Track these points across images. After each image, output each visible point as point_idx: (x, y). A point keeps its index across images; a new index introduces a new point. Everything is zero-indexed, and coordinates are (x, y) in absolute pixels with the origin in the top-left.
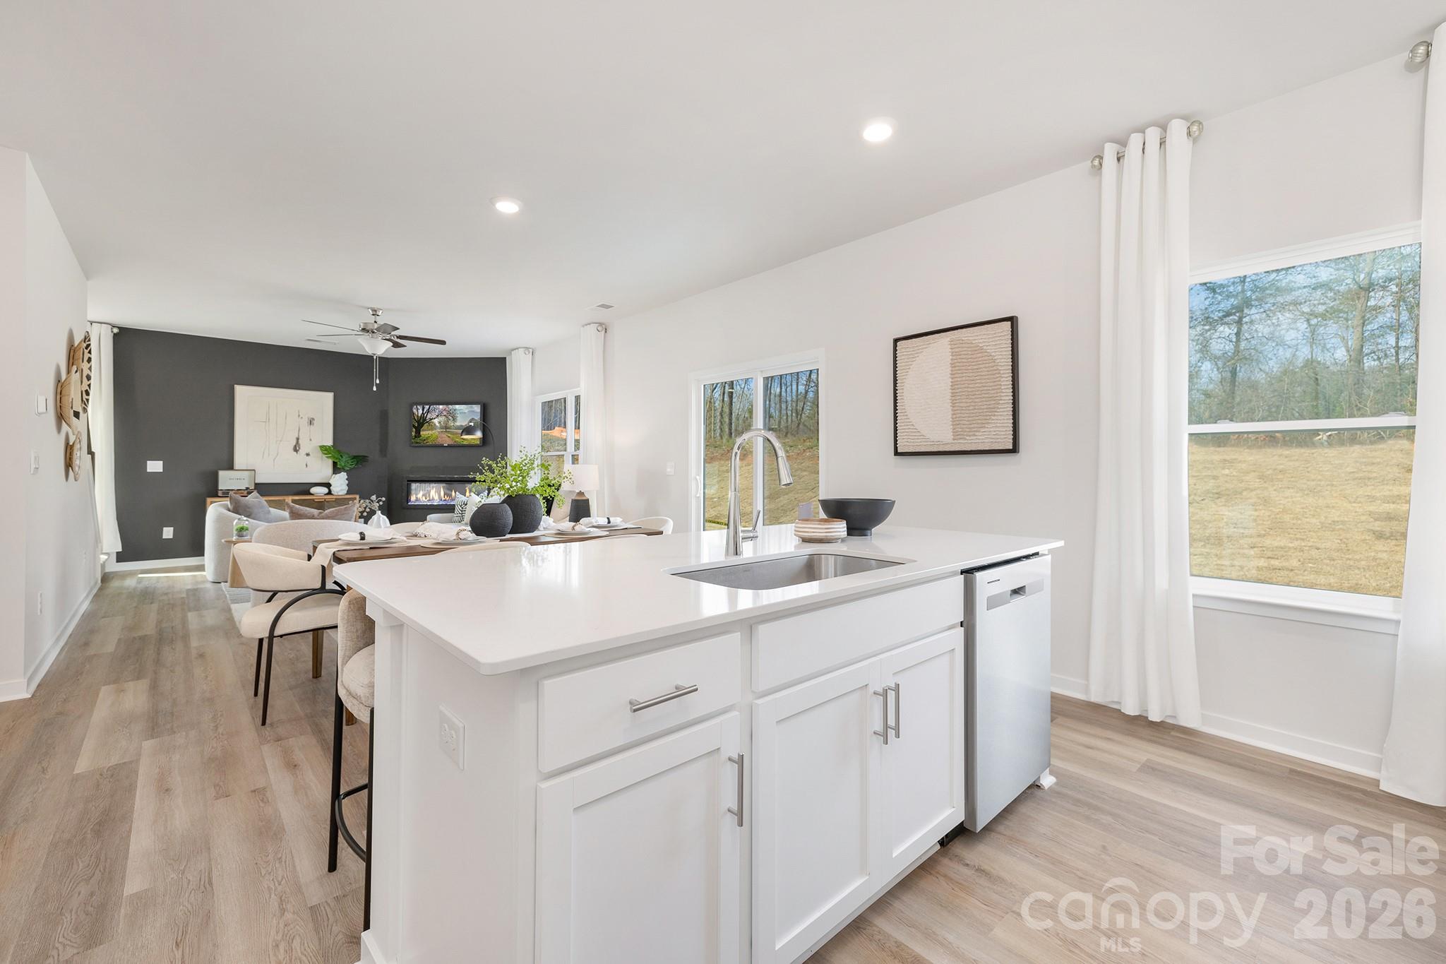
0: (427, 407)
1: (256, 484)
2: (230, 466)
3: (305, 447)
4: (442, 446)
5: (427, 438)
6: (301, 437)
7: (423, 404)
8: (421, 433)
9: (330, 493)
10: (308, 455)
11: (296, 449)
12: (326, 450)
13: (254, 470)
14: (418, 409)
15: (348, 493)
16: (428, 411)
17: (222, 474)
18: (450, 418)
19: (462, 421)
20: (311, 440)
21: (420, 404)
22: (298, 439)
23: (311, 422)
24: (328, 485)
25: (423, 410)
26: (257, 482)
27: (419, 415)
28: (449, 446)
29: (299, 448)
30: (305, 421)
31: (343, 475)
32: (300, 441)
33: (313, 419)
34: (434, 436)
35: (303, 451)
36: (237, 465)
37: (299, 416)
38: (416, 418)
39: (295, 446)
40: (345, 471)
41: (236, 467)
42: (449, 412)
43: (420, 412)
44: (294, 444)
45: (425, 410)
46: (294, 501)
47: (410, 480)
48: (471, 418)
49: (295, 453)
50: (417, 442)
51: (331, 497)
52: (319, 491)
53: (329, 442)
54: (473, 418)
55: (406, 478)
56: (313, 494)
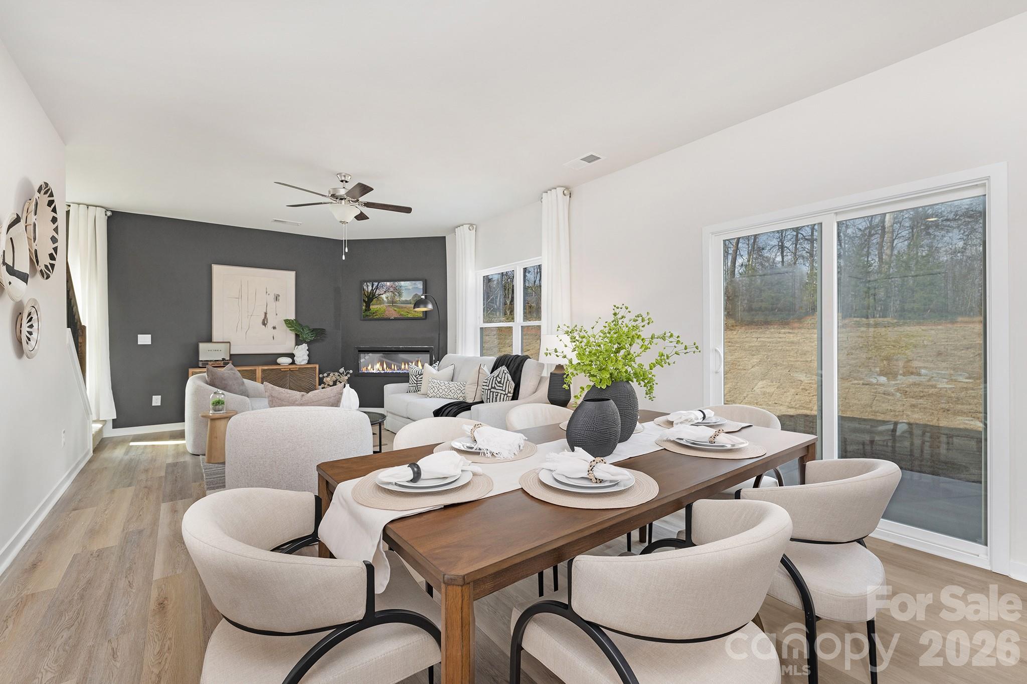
0: (376, 284)
1: (231, 355)
2: (209, 340)
3: (271, 322)
4: (389, 319)
5: (376, 312)
6: (268, 312)
7: (372, 282)
8: (371, 307)
9: (293, 363)
10: (274, 328)
11: (264, 324)
12: (290, 324)
13: (229, 342)
14: (368, 286)
15: (309, 363)
16: (377, 288)
17: (202, 346)
18: (396, 293)
19: (406, 296)
20: (277, 314)
21: (369, 281)
22: (266, 314)
23: (277, 298)
24: (292, 356)
25: (372, 287)
26: (232, 353)
27: (369, 291)
28: (395, 319)
29: (267, 322)
30: (272, 297)
31: (305, 347)
32: (267, 315)
33: (279, 295)
34: (382, 310)
35: (270, 324)
36: (215, 337)
37: (267, 292)
38: (366, 294)
39: (264, 320)
40: (305, 342)
41: (214, 339)
42: (395, 289)
43: (370, 288)
44: (263, 318)
45: (374, 287)
46: (263, 371)
47: (359, 351)
48: (415, 294)
49: (264, 326)
50: (367, 316)
51: (293, 366)
52: (284, 361)
53: (292, 317)
54: (416, 294)
55: (357, 348)
56: (279, 364)
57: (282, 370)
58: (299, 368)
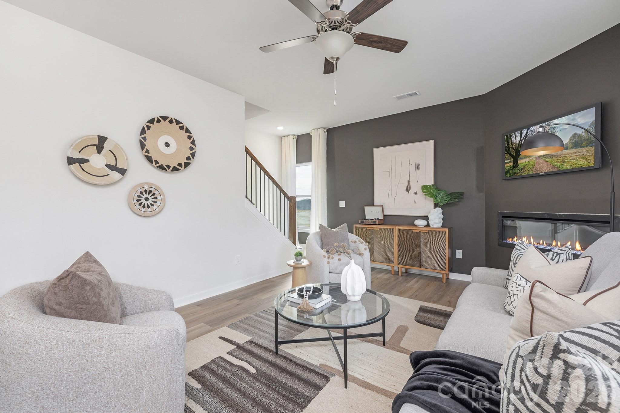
0: (524, 131)
1: (385, 216)
2: (372, 204)
3: (413, 188)
4: (538, 176)
5: (524, 167)
6: (411, 180)
7: (521, 129)
8: (519, 162)
9: (428, 225)
10: (416, 193)
11: (408, 190)
12: (427, 189)
13: (382, 206)
14: (516, 137)
15: (443, 226)
17: (367, 209)
20: (417, 181)
21: (517, 130)
22: (409, 182)
23: (417, 168)
24: (426, 218)
25: (521, 137)
26: (385, 214)
27: (517, 143)
28: (547, 175)
29: (410, 189)
30: (414, 166)
31: (439, 210)
32: (410, 183)
33: (419, 165)
34: (532, 163)
35: (412, 191)
36: (376, 203)
37: (409, 163)
38: (514, 147)
39: (408, 187)
40: (440, 206)
41: (375, 204)
43: (518, 139)
44: (407, 186)
45: (523, 136)
46: (399, 230)
47: (503, 217)
48: (573, 133)
49: (408, 192)
50: (515, 173)
51: (428, 229)
52: (421, 223)
53: (430, 181)
54: (575, 134)
55: (501, 213)
56: (416, 226)
57: (413, 231)
58: (428, 231)
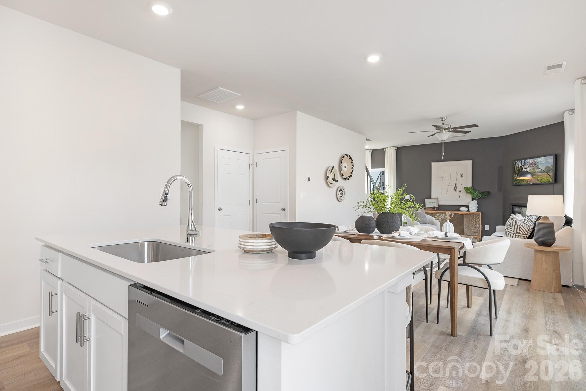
0: (523, 161)
1: (439, 205)
2: (430, 198)
3: (459, 188)
4: (529, 185)
6: (457, 183)
7: (521, 160)
9: (468, 211)
10: (460, 192)
11: (455, 189)
12: (467, 189)
13: (438, 199)
14: (518, 164)
15: (478, 211)
16: (524, 164)
17: (427, 200)
18: (535, 167)
19: (542, 167)
20: (461, 184)
21: (519, 160)
22: (456, 184)
23: (461, 176)
24: (467, 207)
25: (521, 164)
26: (439, 204)
27: (519, 167)
28: (534, 184)
29: (456, 189)
30: (459, 175)
31: (475, 202)
32: (457, 185)
33: (463, 174)
35: (458, 190)
36: (433, 197)
37: (456, 173)
38: (518, 169)
39: (455, 188)
40: (476, 200)
41: (432, 198)
42: (535, 164)
43: (520, 165)
44: (454, 187)
45: (522, 164)
47: (513, 206)
49: (455, 191)
50: (518, 182)
51: (469, 213)
52: (464, 209)
53: (470, 185)
54: (547, 166)
55: (511, 204)
56: (461, 211)
57: (460, 214)
58: (469, 214)
